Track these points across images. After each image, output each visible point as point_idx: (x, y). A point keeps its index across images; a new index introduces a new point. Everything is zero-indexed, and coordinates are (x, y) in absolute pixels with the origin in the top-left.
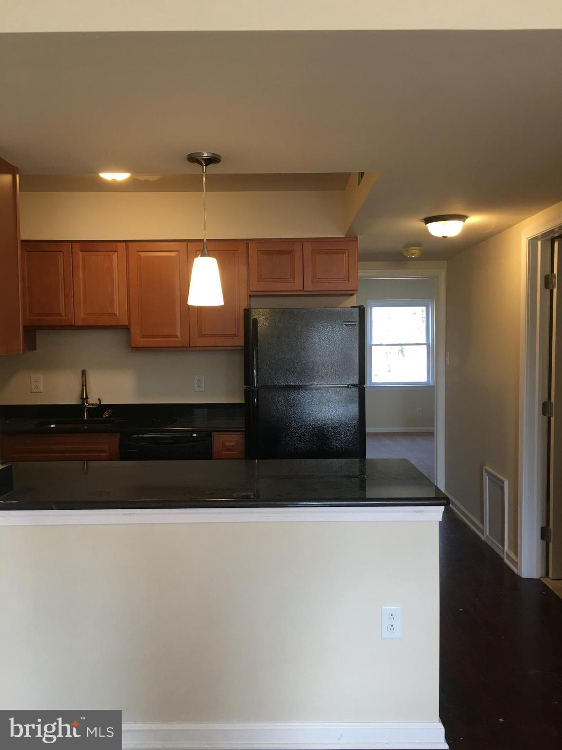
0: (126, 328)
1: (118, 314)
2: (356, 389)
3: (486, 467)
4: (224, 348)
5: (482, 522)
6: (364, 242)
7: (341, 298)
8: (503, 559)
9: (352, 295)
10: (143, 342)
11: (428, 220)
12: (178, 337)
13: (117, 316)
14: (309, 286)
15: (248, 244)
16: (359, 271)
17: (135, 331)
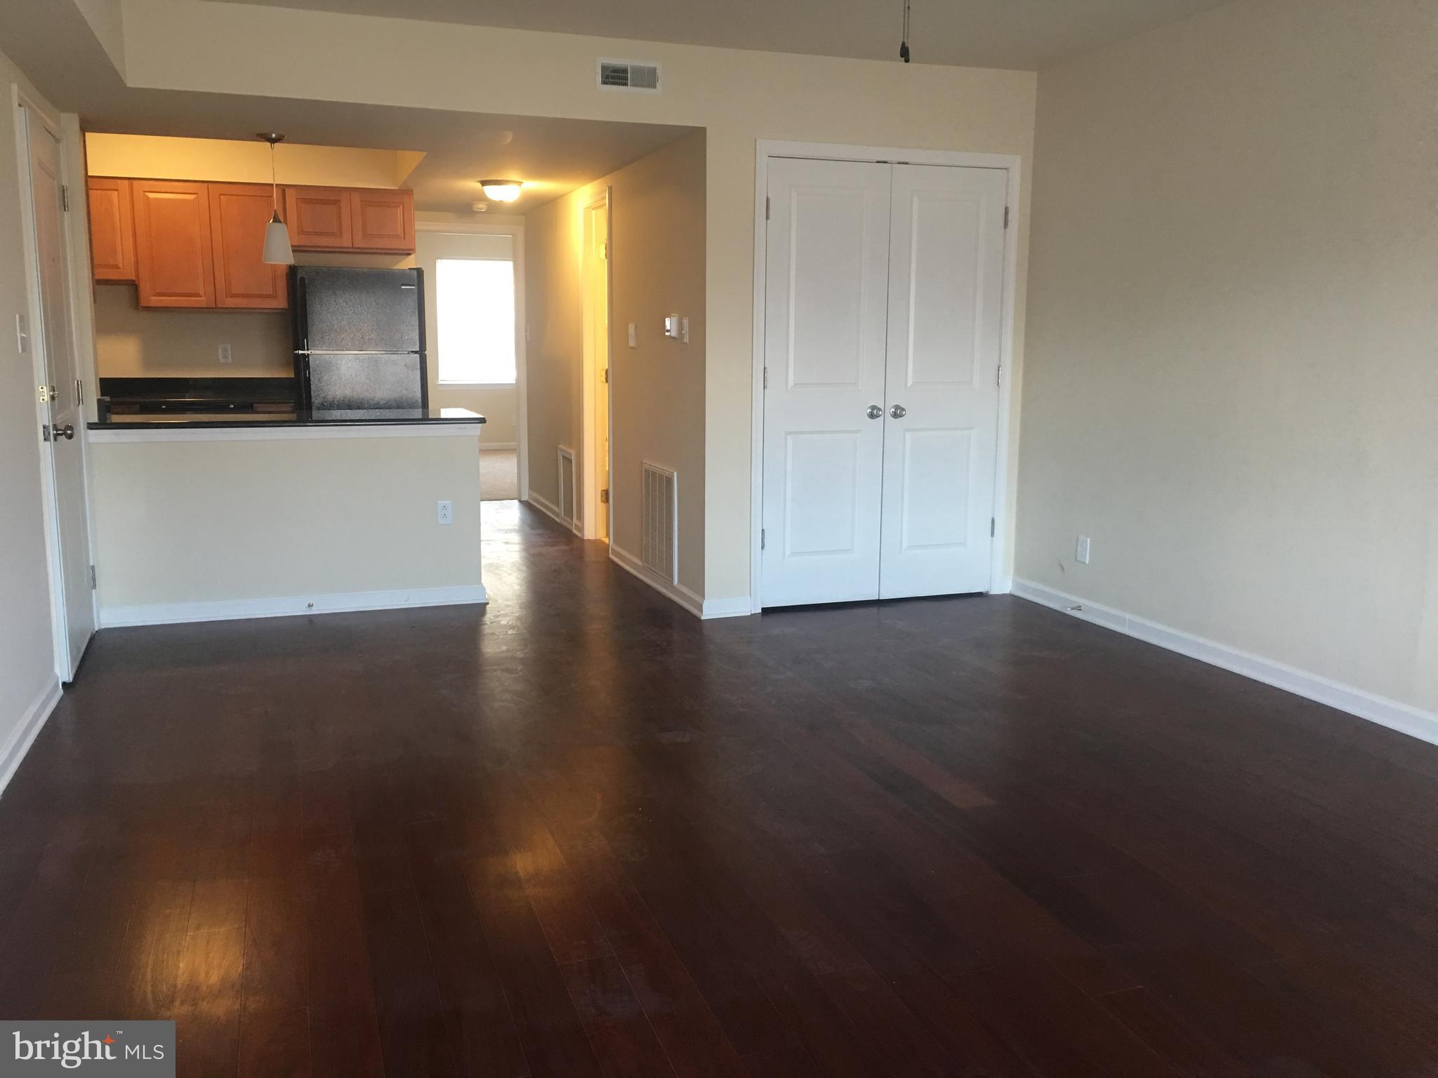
0: (133, 286)
1: (121, 265)
2: (418, 355)
3: (560, 446)
4: (259, 311)
5: (558, 505)
6: (418, 196)
7: (396, 257)
8: (571, 531)
9: (409, 254)
10: (155, 301)
11: (484, 183)
12: (200, 296)
13: (119, 268)
14: (360, 243)
15: (284, 191)
16: (416, 223)
17: (145, 287)
